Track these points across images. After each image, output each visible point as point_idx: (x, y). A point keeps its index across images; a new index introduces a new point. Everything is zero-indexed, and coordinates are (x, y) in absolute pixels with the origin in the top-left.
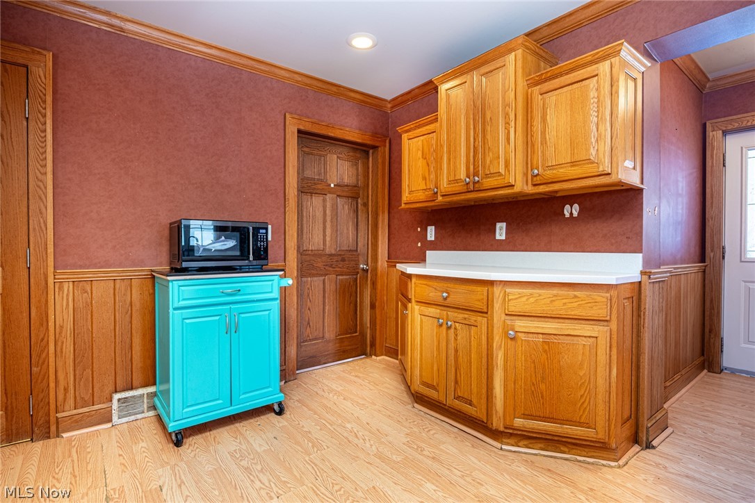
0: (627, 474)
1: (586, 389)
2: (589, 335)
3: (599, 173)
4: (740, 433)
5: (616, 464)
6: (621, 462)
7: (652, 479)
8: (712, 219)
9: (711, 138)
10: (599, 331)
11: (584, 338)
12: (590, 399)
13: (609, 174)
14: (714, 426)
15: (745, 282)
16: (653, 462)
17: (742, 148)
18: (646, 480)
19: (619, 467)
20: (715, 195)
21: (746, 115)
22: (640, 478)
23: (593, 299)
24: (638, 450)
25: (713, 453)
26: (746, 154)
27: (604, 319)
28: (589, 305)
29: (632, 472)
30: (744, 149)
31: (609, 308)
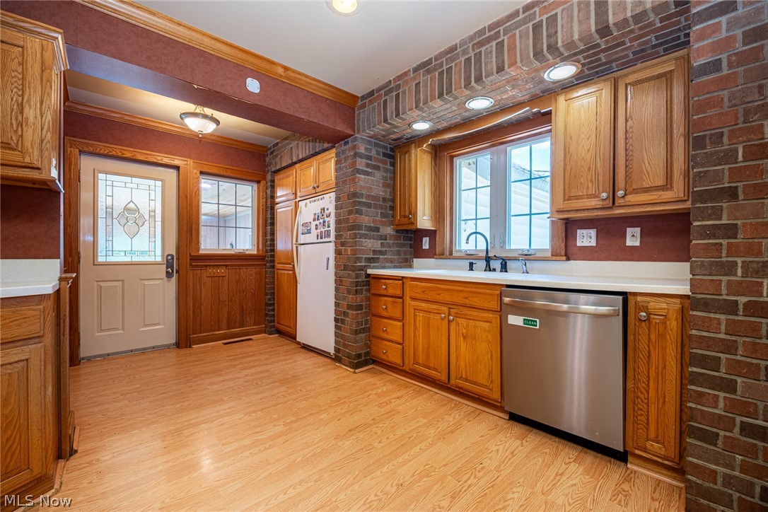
0: (70, 491)
1: (14, 428)
2: (17, 360)
3: (24, 164)
4: (127, 401)
5: (53, 490)
6: (57, 486)
7: (95, 477)
8: (70, 227)
9: (69, 153)
10: (30, 351)
11: (9, 366)
12: (20, 436)
13: (39, 169)
14: (106, 406)
15: (97, 281)
16: (85, 463)
17: (94, 170)
18: (91, 482)
19: (58, 491)
20: (73, 205)
21: (99, 143)
22: (84, 485)
23: (21, 315)
24: (63, 464)
25: (122, 425)
26: (98, 176)
27: (36, 335)
28: (15, 323)
29: (72, 486)
30: (96, 172)
31: (42, 320)
